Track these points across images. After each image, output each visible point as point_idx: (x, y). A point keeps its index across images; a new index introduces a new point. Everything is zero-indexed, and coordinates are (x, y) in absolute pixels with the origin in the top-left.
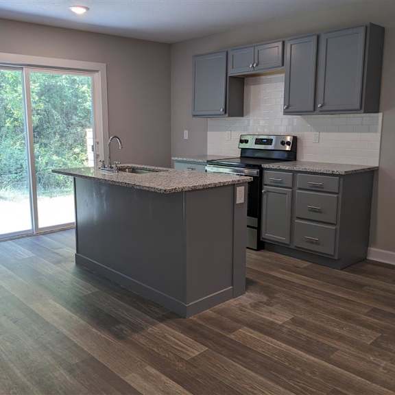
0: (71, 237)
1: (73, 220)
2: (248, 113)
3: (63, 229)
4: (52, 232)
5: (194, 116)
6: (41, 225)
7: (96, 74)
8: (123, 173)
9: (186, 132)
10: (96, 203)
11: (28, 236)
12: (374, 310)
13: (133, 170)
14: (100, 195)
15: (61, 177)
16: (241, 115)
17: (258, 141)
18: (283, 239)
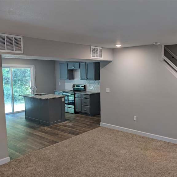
0: (24, 114)
1: (24, 109)
2: (75, 78)
3: (22, 112)
4: (18, 113)
5: (61, 79)
6: (15, 111)
7: (32, 68)
8: (38, 96)
9: (60, 83)
10: (30, 103)
11: (11, 114)
12: (91, 122)
13: (41, 95)
14: (31, 101)
15: (21, 97)
16: (73, 79)
17: (77, 86)
18: (80, 110)
